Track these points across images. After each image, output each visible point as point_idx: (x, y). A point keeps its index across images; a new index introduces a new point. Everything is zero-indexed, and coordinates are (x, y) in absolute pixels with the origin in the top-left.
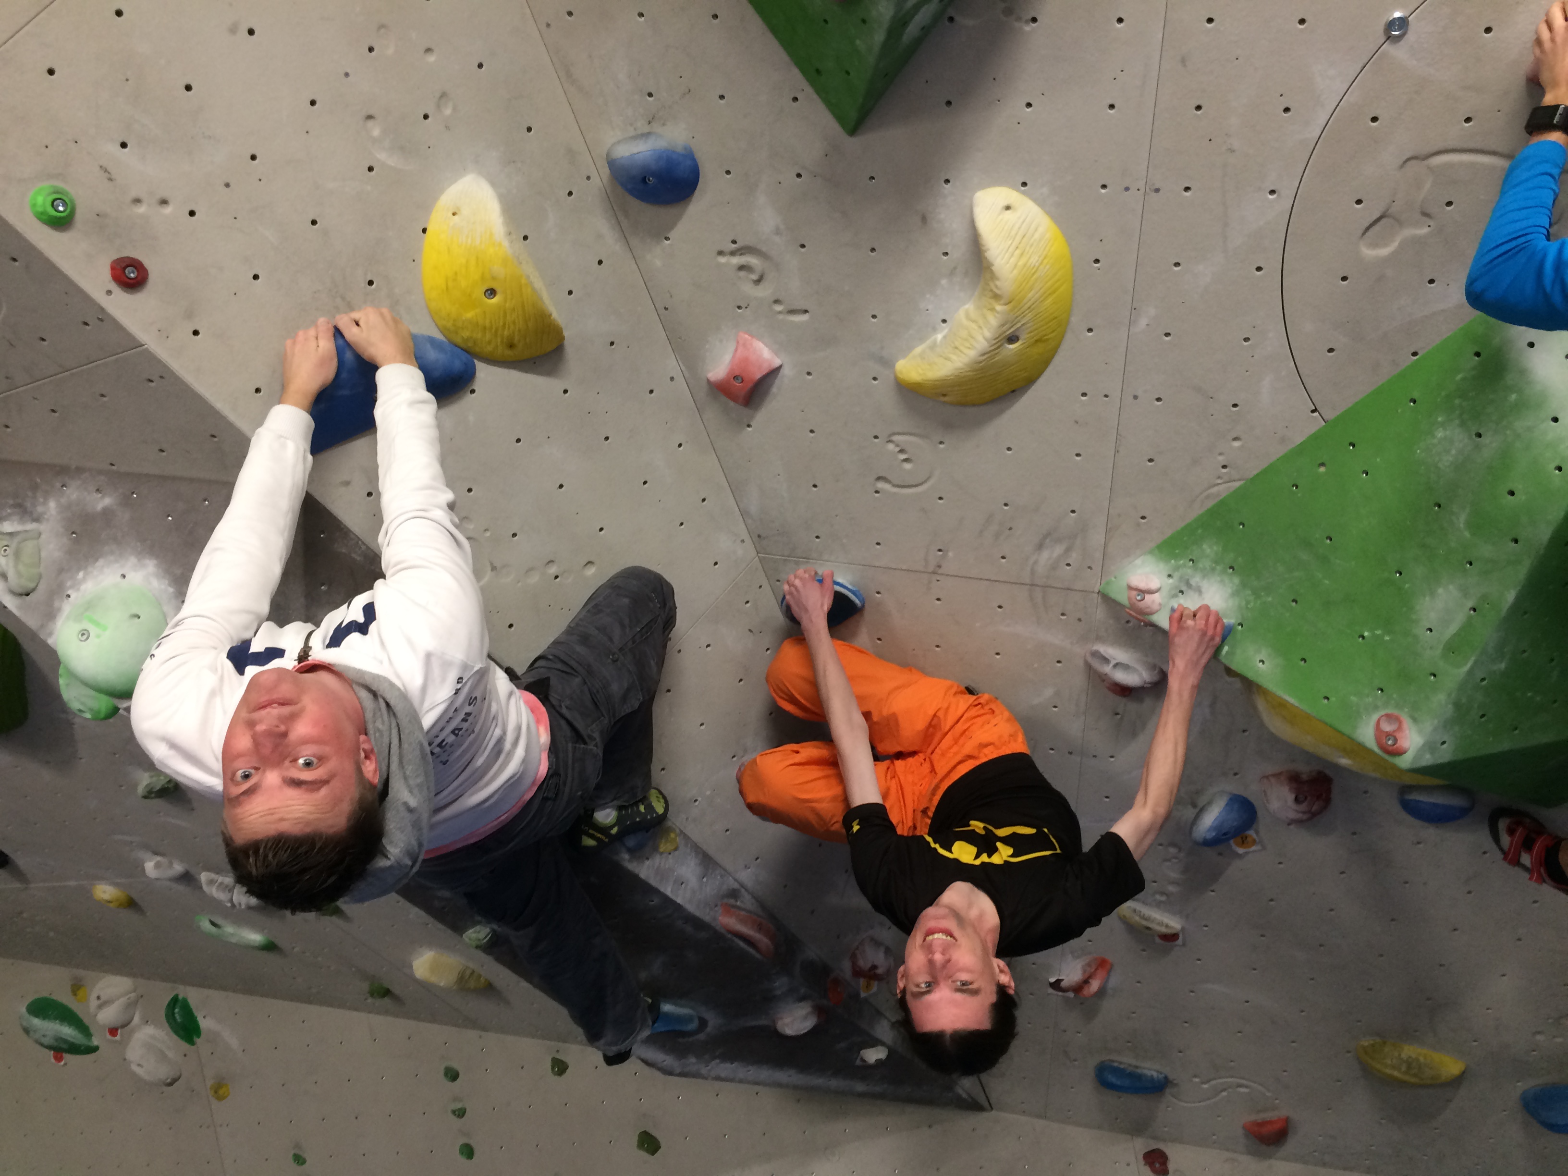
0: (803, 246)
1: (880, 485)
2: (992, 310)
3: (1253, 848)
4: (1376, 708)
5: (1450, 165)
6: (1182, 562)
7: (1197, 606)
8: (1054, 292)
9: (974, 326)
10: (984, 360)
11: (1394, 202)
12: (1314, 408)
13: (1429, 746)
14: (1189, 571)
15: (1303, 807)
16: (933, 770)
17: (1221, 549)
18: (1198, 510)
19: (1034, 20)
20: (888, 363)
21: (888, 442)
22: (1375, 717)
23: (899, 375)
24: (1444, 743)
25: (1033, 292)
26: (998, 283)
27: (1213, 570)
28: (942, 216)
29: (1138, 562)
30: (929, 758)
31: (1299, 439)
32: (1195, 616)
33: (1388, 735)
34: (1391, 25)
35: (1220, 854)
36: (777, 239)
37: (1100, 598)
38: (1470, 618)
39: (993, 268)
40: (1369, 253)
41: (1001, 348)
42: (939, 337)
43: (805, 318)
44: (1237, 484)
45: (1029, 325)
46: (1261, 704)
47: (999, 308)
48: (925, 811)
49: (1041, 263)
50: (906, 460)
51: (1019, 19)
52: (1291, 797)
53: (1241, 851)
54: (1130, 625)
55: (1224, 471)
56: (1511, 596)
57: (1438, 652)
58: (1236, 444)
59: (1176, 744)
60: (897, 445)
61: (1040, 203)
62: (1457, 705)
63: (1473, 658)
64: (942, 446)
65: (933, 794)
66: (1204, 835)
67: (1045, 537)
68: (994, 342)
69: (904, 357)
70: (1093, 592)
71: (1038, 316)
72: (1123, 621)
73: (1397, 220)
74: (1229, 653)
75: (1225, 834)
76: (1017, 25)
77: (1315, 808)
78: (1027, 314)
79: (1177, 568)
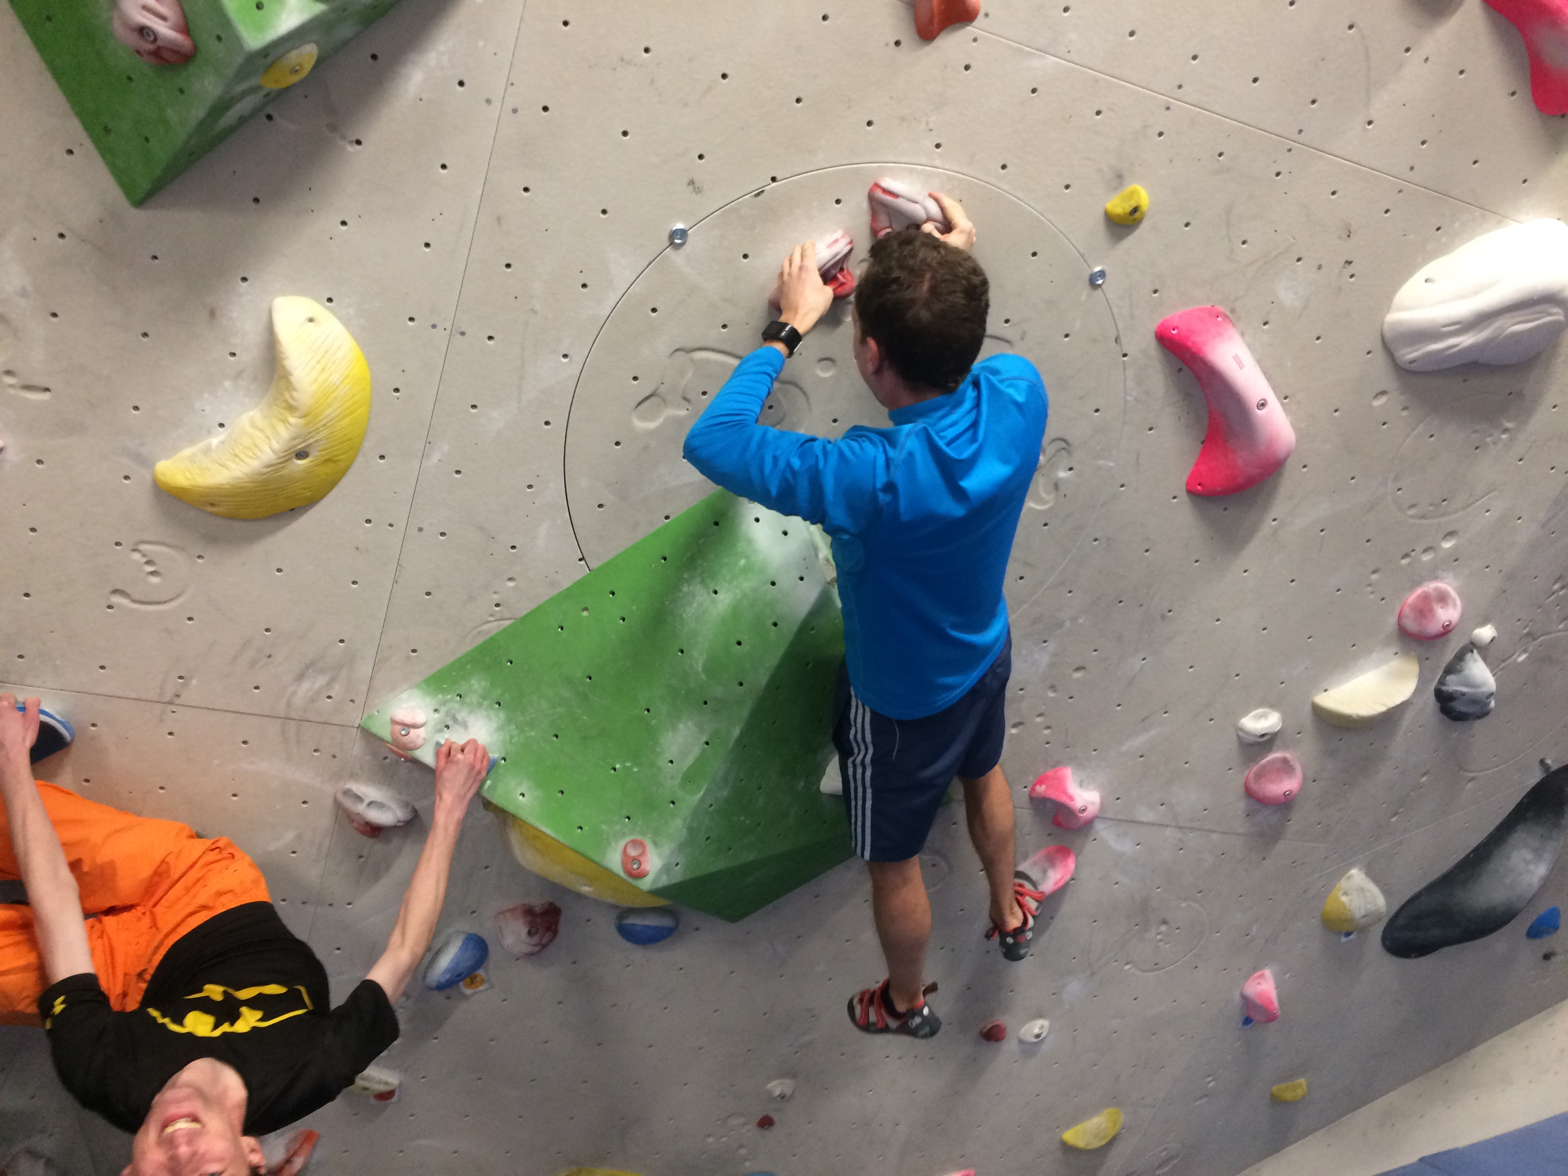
0: (54, 315)
1: (116, 599)
2: (284, 421)
3: (481, 988)
4: (624, 835)
5: (707, 361)
6: (449, 697)
7: (466, 741)
8: (352, 413)
9: (259, 434)
10: (268, 472)
11: (663, 384)
12: (581, 557)
13: (666, 869)
14: (456, 706)
15: (535, 939)
16: (154, 925)
17: (488, 684)
18: (469, 646)
19: (359, 142)
20: (146, 462)
21: (133, 550)
22: (622, 843)
23: (162, 478)
24: (677, 864)
25: (330, 410)
26: (295, 394)
27: (480, 705)
28: (235, 314)
29: (404, 695)
30: (151, 912)
31: (566, 584)
32: (463, 750)
33: (635, 859)
34: (673, 235)
35: (448, 998)
36: (22, 301)
37: (359, 732)
38: (704, 751)
39: (292, 379)
40: (642, 425)
41: (288, 463)
42: (215, 441)
43: (46, 396)
44: (507, 623)
45: (322, 443)
46: (514, 837)
47: (292, 420)
48: (140, 975)
49: (341, 383)
50: (152, 573)
51: (343, 137)
52: (524, 931)
53: (468, 991)
54: (388, 761)
55: (497, 609)
56: (736, 732)
57: (677, 782)
58: (511, 584)
59: (438, 879)
60: (144, 555)
61: (346, 322)
62: (690, 830)
63: (705, 786)
64: (200, 561)
65: (154, 953)
66: (438, 979)
67: (307, 667)
68: (282, 455)
69: (168, 457)
70: (353, 727)
71: (332, 435)
72: (381, 758)
73: (664, 400)
74: (493, 787)
75: (459, 975)
76: (341, 142)
77: (544, 941)
78: (320, 432)
79: (444, 703)
